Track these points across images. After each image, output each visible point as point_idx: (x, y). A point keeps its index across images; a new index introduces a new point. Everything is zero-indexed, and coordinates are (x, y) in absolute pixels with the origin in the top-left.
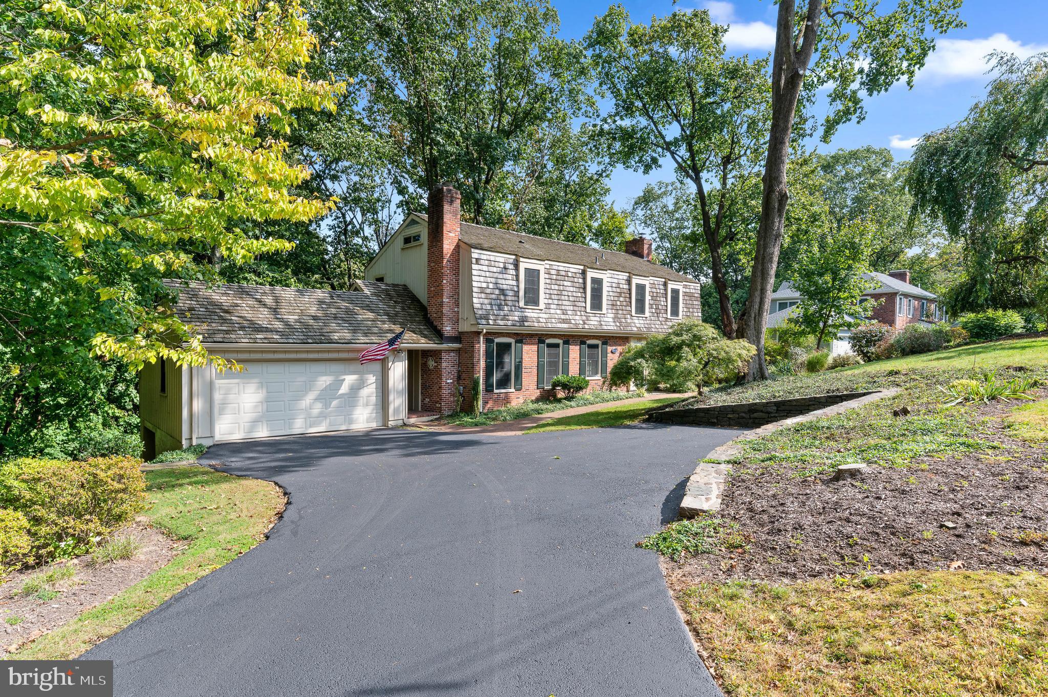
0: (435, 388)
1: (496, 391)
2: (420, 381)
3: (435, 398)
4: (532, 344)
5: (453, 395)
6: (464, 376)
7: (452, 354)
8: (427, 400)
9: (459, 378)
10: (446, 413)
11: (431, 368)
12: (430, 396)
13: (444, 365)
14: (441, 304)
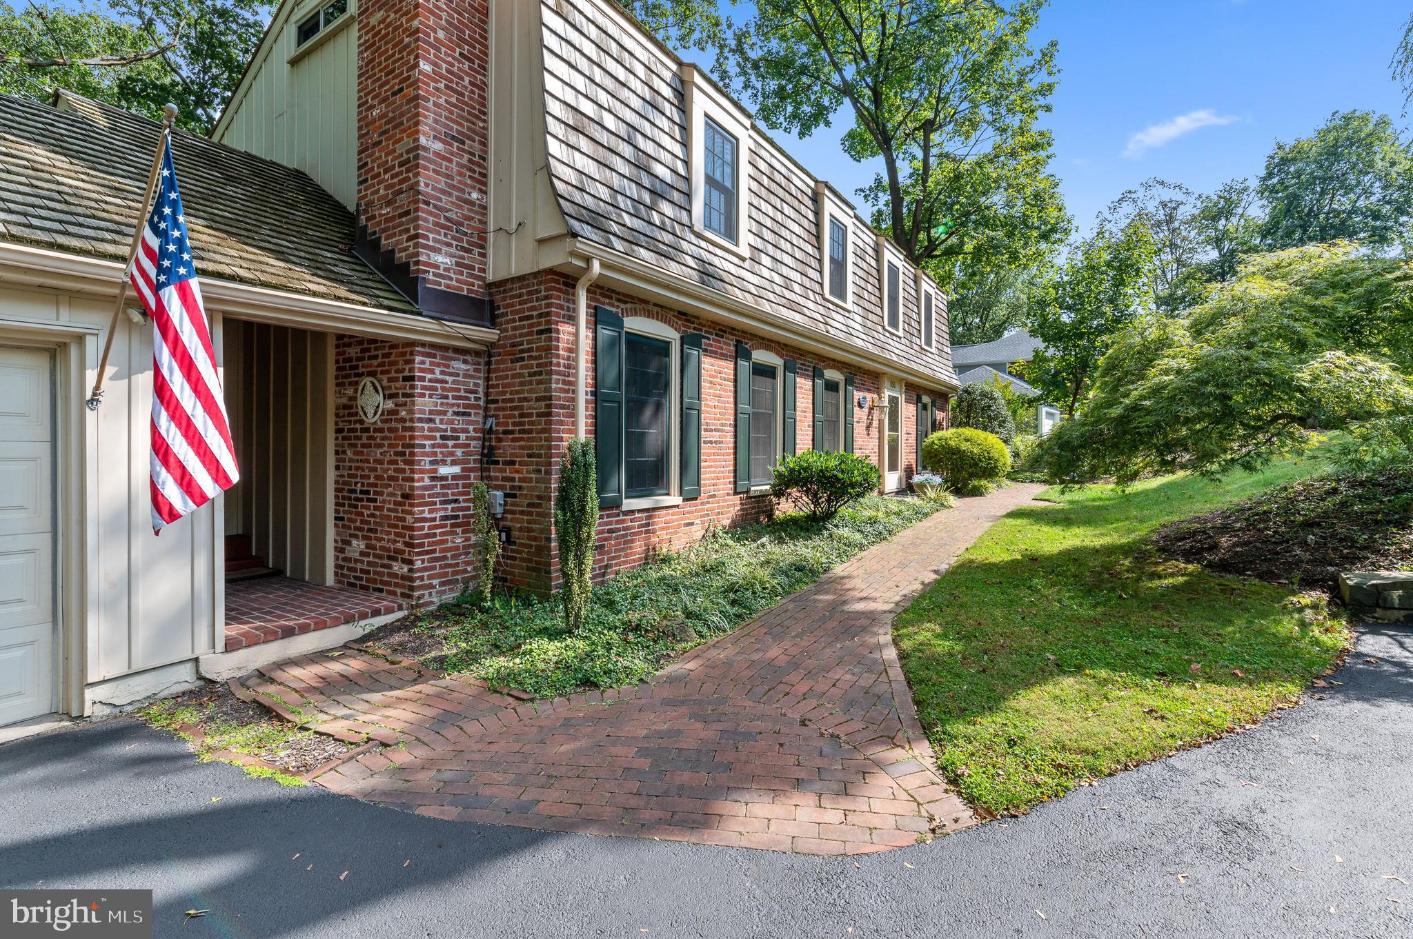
0: (388, 498)
1: (629, 504)
2: (331, 475)
3: (387, 539)
4: (723, 356)
5: (464, 524)
6: (507, 449)
7: (459, 366)
8: (358, 545)
9: (488, 458)
10: (434, 598)
11: (371, 419)
12: (369, 533)
13: (424, 404)
14: (411, 162)
